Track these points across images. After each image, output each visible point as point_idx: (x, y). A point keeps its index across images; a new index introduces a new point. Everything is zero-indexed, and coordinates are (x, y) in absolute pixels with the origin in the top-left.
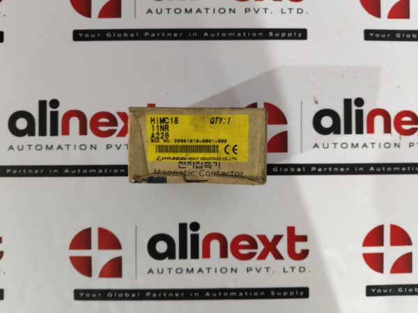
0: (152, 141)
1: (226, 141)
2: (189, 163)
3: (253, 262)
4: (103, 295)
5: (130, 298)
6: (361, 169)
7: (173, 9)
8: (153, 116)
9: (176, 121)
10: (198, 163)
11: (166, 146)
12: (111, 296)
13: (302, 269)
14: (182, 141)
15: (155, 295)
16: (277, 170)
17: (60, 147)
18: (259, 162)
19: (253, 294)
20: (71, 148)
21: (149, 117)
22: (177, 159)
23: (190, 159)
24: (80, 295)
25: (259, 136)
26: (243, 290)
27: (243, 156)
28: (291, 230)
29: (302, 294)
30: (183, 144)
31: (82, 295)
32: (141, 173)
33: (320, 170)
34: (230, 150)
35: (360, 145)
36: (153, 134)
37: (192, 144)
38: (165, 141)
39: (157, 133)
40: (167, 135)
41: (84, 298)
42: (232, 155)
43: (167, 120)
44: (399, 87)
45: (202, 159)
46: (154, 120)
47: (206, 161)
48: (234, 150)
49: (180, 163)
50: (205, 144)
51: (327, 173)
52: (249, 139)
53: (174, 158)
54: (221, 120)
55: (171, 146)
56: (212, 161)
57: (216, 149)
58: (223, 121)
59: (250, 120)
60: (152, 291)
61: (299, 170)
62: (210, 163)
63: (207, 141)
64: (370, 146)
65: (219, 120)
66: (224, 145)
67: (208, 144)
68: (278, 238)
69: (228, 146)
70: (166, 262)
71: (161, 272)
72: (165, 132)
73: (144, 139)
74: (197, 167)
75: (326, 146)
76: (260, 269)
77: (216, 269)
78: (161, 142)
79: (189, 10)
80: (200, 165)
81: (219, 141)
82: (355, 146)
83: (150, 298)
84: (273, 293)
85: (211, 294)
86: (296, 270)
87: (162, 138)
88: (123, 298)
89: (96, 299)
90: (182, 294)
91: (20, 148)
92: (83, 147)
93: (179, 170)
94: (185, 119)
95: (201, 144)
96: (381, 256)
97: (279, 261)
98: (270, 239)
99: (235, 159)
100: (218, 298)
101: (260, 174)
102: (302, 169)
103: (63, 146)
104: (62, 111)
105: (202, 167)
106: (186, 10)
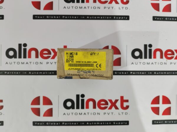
0: (67, 62)
1: (97, 62)
2: (82, 71)
3: (106, 111)
4: (45, 124)
5: (56, 125)
6: (151, 73)
7: (75, 7)
8: (67, 52)
9: (77, 54)
10: (85, 71)
11: (73, 64)
12: (48, 124)
13: (126, 114)
14: (79, 62)
15: (66, 124)
16: (116, 73)
17: (27, 63)
18: (110, 71)
19: (106, 123)
20: (32, 63)
21: (65, 52)
22: (77, 69)
23: (82, 69)
24: (35, 124)
25: (110, 60)
26: (102, 122)
27: (104, 68)
28: (122, 98)
29: (126, 123)
30: (79, 63)
31: (36, 123)
32: (62, 75)
33: (134, 73)
34: (98, 66)
35: (151, 63)
36: (67, 59)
37: (83, 63)
38: (72, 62)
39: (69, 59)
40: (73, 60)
41: (37, 125)
42: (99, 68)
43: (73, 54)
44: (166, 40)
45: (87, 69)
46: (67, 54)
47: (89, 70)
48: (100, 66)
49: (78, 71)
50: (88, 63)
51: (137, 74)
52: (106, 61)
53: (76, 69)
54: (95, 54)
55: (74, 64)
56: (91, 70)
57: (93, 65)
58: (96, 54)
59: (106, 54)
60: (65, 122)
61: (125, 73)
62: (90, 71)
63: (89, 62)
64: (154, 64)
65: (94, 54)
66: (96, 64)
67: (89, 63)
68: (116, 101)
69: (98, 64)
70: (71, 110)
71: (68, 114)
72: (72, 58)
73: (63, 61)
74: (85, 73)
75: (136, 63)
76: (109, 113)
77: (91, 113)
78: (71, 62)
79: (81, 7)
80: (86, 72)
81: (94, 62)
82: (148, 64)
83: (64, 125)
84: (114, 123)
85: (89, 123)
86: (124, 114)
87: (71, 61)
88: (53, 125)
89: (42, 125)
90: (77, 123)
91: (11, 63)
92: (37, 63)
93: (77, 74)
94: (80, 53)
95: (87, 63)
96: (158, 108)
97: (117, 110)
98: (113, 101)
99: (100, 69)
100: (92, 125)
101: (110, 76)
102: (127, 73)
103: (28, 63)
104: (28, 48)
105: (87, 73)
106: (80, 7)
